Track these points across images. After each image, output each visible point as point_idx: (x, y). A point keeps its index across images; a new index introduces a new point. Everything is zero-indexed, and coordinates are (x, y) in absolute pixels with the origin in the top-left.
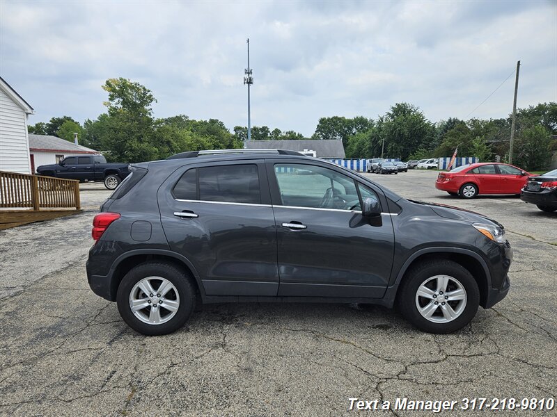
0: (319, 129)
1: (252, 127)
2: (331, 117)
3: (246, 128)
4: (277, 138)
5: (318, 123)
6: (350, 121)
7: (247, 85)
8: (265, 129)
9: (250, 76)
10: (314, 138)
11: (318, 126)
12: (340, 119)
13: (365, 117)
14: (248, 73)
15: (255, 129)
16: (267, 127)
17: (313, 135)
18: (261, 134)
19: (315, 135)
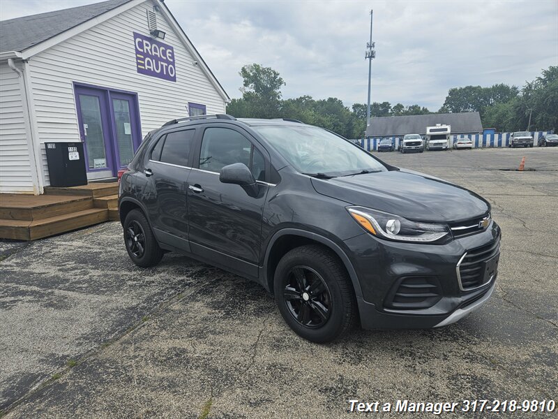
0: (448, 101)
1: (372, 103)
2: (464, 87)
3: (365, 105)
4: (398, 114)
5: (448, 96)
6: (487, 90)
7: (368, 59)
8: (386, 105)
9: (372, 49)
10: (443, 111)
11: (447, 98)
12: (475, 88)
13: (505, 84)
14: (371, 47)
15: (375, 105)
16: (387, 103)
17: (440, 108)
18: (381, 110)
19: (442, 108)
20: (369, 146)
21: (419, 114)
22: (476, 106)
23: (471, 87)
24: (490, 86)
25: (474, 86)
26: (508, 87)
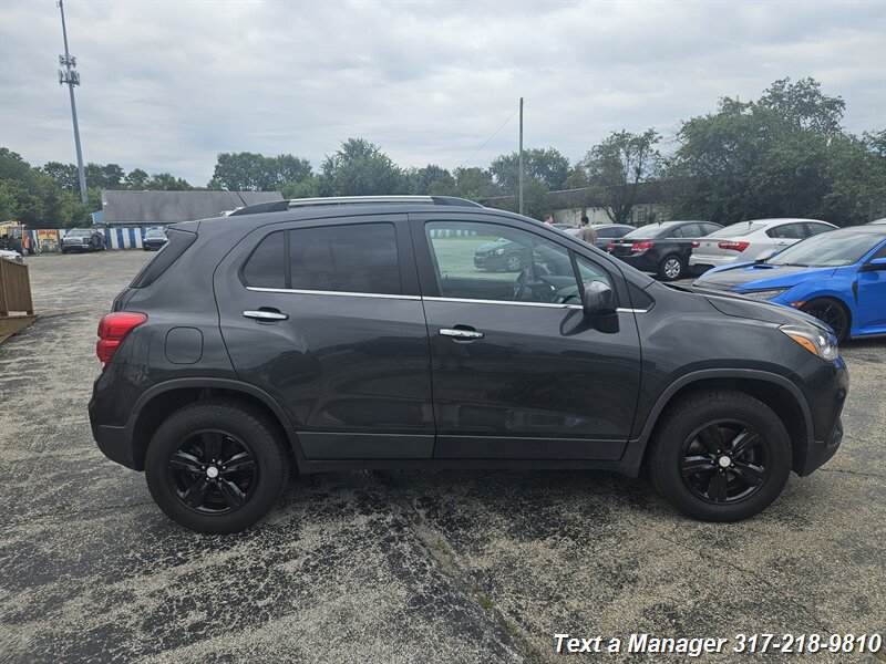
0: (219, 171)
1: (85, 164)
2: (238, 153)
3: (73, 167)
4: (139, 187)
5: (217, 163)
6: (272, 161)
7: (66, 86)
8: (113, 170)
9: (72, 68)
10: (213, 186)
11: (217, 167)
12: (254, 157)
13: (294, 155)
14: (68, 64)
15: (92, 168)
16: (117, 166)
17: (208, 182)
18: (107, 177)
19: (212, 182)
20: (120, 239)
21: (177, 190)
22: (260, 184)
23: (248, 154)
24: (275, 156)
25: (252, 153)
26: (297, 160)
